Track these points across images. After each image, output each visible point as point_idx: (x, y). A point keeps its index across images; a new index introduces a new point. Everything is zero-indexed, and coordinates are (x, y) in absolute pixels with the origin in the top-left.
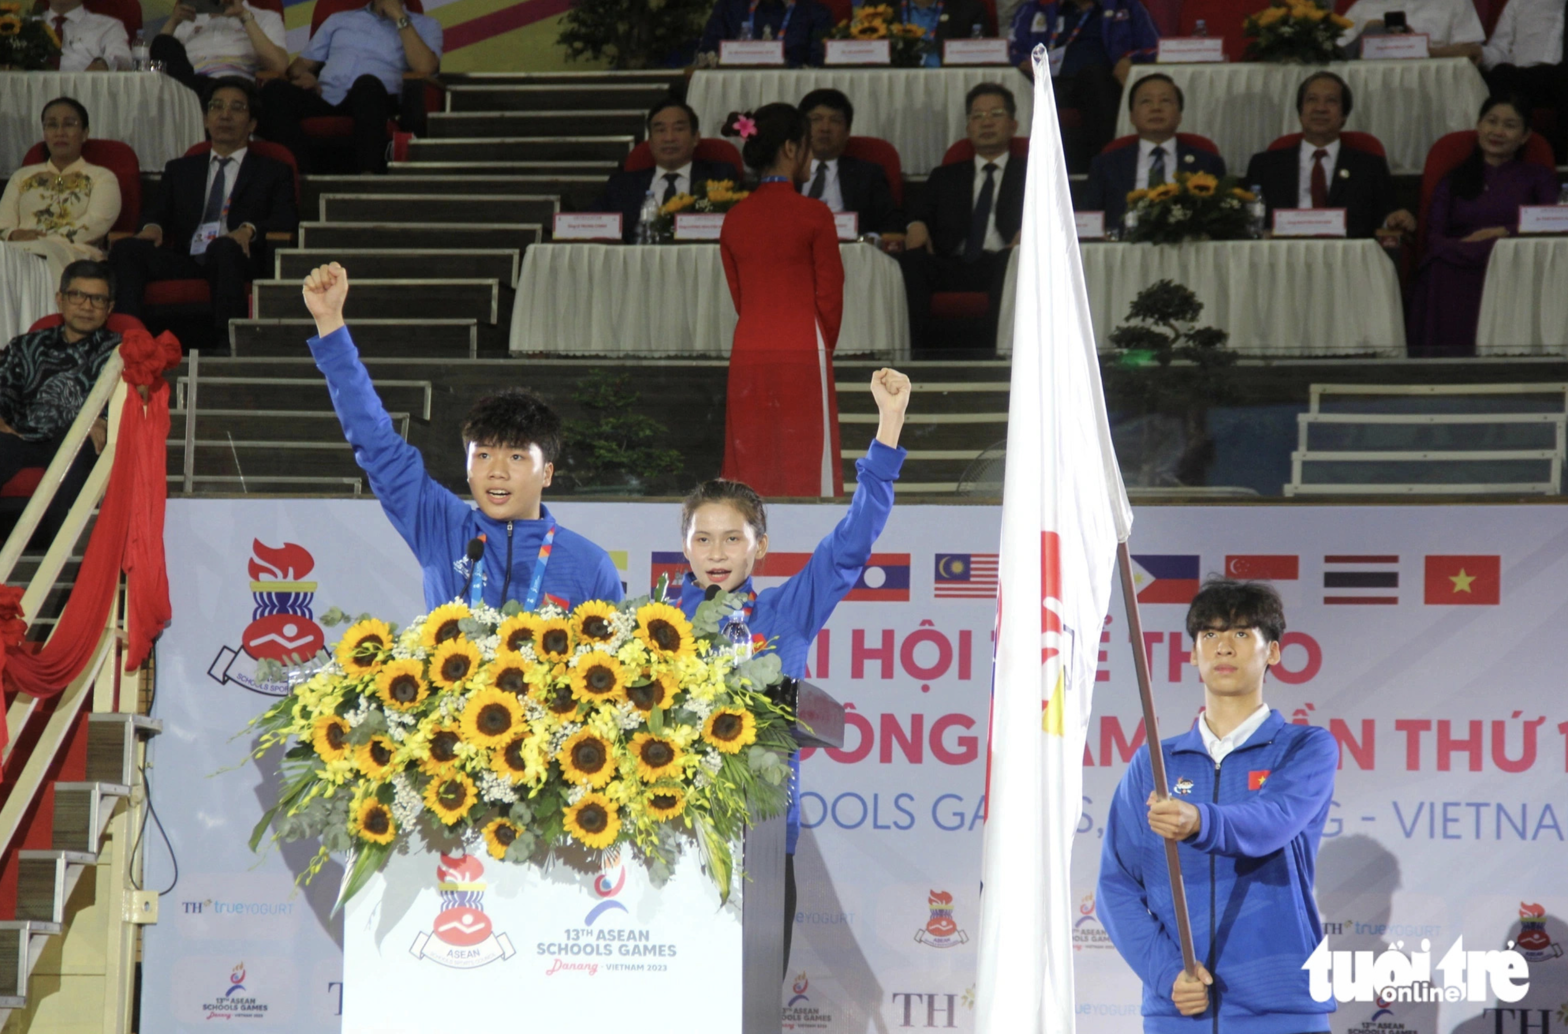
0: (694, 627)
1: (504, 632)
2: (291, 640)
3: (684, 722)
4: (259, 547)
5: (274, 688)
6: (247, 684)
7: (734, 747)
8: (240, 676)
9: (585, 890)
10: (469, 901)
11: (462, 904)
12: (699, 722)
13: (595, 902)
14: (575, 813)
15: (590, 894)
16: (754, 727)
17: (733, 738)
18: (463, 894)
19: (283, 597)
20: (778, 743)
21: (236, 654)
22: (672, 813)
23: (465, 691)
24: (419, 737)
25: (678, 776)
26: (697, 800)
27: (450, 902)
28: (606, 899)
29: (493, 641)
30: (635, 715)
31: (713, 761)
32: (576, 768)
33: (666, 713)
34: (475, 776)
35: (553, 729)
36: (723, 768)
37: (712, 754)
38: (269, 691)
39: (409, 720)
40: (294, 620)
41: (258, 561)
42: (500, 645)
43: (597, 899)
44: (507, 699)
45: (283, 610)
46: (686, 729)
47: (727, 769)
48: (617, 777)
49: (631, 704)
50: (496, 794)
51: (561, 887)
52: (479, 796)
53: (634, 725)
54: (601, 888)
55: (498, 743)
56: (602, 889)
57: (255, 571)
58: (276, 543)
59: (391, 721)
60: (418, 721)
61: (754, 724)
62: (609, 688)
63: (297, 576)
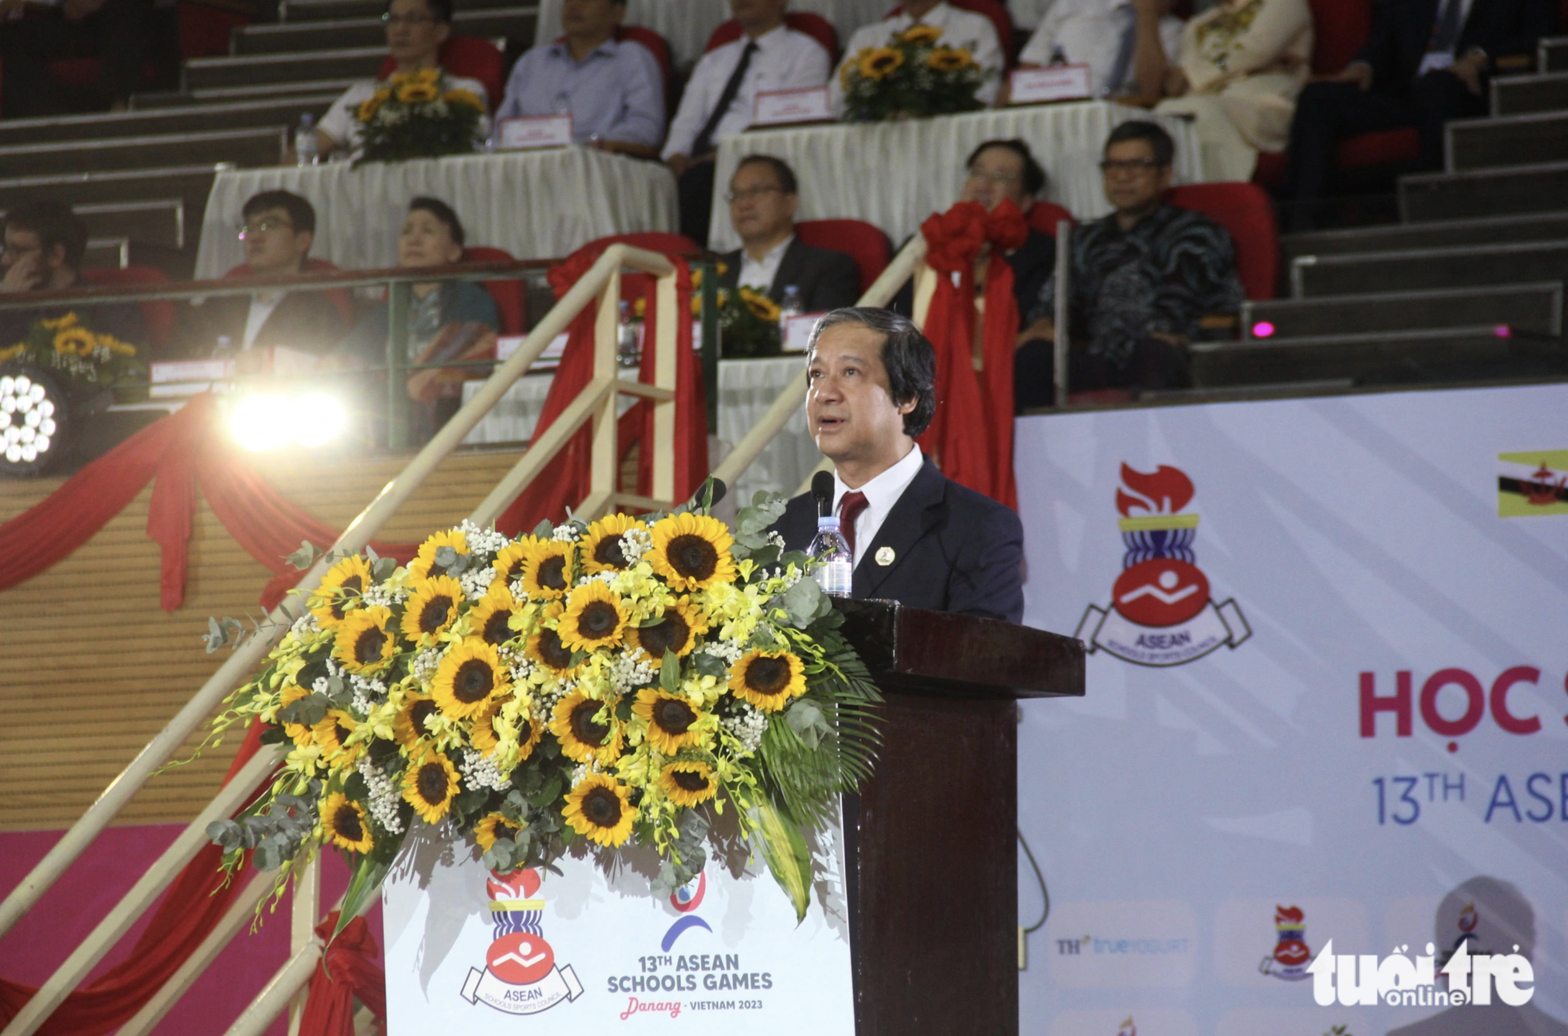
0: (736, 542)
1: (503, 564)
2: (1170, 591)
3: (704, 672)
4: (1128, 474)
5: (1152, 656)
6: (1120, 653)
7: (777, 702)
8: (1112, 643)
9: (659, 904)
10: (525, 924)
11: (518, 929)
12: (728, 670)
13: (671, 919)
14: (579, 801)
15: (665, 908)
16: (803, 673)
17: (779, 690)
18: (517, 915)
19: (1158, 536)
20: (853, 695)
21: (1105, 613)
22: (701, 796)
23: (441, 646)
24: (388, 709)
25: (707, 746)
26: (735, 776)
27: (504, 925)
28: (685, 914)
29: (485, 577)
30: (642, 667)
31: (751, 723)
32: (579, 740)
33: (685, 661)
34: (456, 756)
35: (545, 689)
36: (769, 729)
37: (750, 713)
38: (1146, 660)
39: (378, 686)
40: (1174, 565)
41: (1129, 492)
42: (493, 581)
43: (674, 915)
44: (489, 653)
45: (1159, 554)
46: (709, 680)
47: (773, 733)
48: (628, 750)
49: (640, 650)
50: (483, 779)
51: (632, 901)
52: (461, 784)
53: (643, 679)
54: (680, 903)
55: (474, 711)
56: (680, 901)
57: (1124, 503)
58: (1147, 466)
59: (359, 689)
60: (388, 686)
61: (803, 669)
62: (609, 631)
63: (1176, 507)
